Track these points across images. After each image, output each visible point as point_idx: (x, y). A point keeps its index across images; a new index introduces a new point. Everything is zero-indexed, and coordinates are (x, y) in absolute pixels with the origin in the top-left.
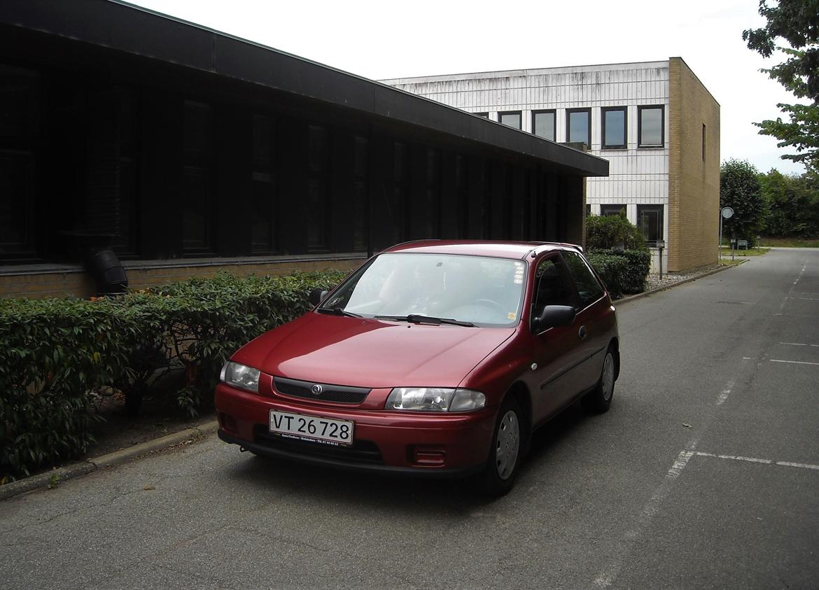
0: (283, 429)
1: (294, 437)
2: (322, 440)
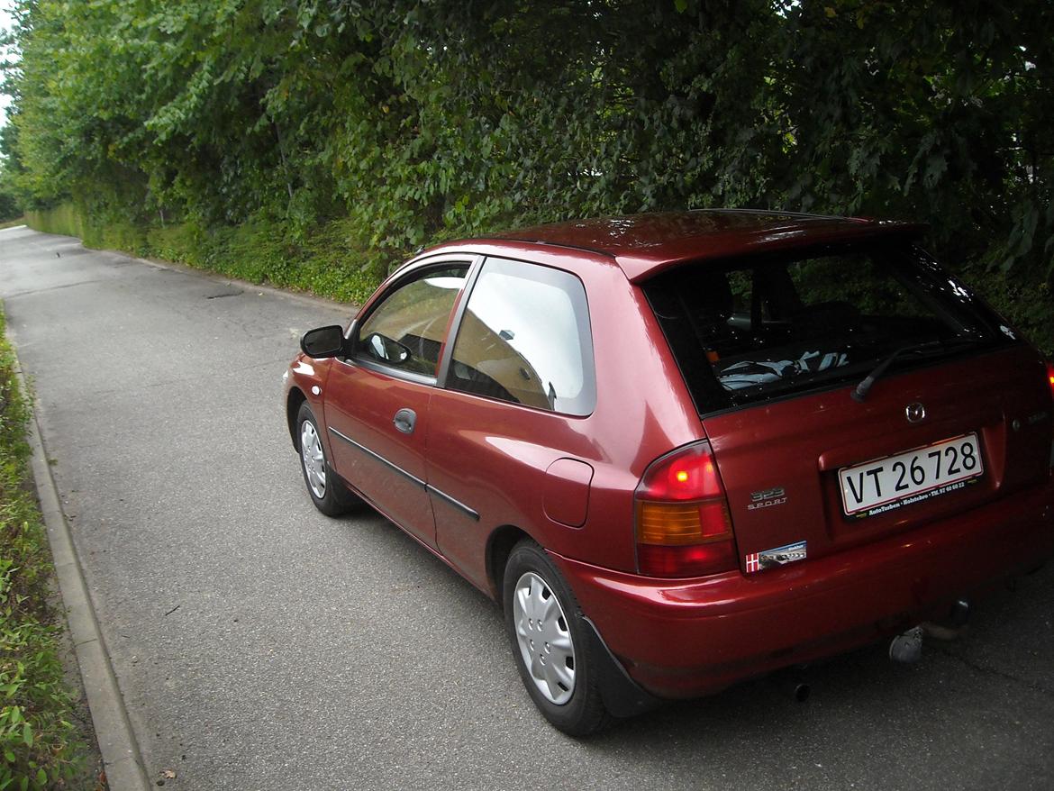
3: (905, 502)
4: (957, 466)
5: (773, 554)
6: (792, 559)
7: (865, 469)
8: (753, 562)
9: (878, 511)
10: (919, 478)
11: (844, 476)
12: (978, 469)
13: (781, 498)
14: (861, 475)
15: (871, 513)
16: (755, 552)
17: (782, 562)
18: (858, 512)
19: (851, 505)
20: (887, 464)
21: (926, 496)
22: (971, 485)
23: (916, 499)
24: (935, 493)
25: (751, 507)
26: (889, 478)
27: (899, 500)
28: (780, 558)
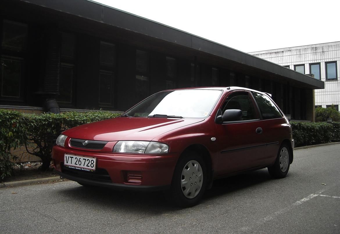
0: (69, 164)
1: (73, 168)
2: (83, 168)
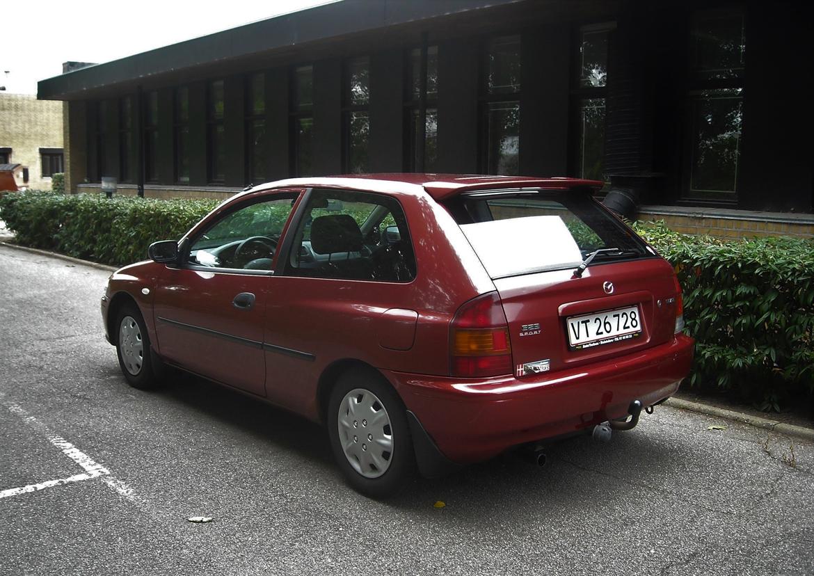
3: (602, 343)
4: (629, 324)
5: (531, 366)
6: (542, 370)
7: (580, 320)
8: (520, 369)
9: (587, 346)
10: (608, 329)
11: (570, 322)
12: (638, 328)
13: (537, 330)
14: (579, 323)
15: (584, 347)
16: (522, 364)
17: (537, 372)
18: (577, 345)
19: (573, 341)
20: (592, 318)
21: (612, 340)
22: (637, 337)
23: (607, 342)
24: (617, 339)
25: (521, 335)
26: (593, 327)
27: (598, 341)
28: (535, 369)
